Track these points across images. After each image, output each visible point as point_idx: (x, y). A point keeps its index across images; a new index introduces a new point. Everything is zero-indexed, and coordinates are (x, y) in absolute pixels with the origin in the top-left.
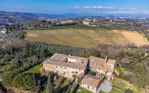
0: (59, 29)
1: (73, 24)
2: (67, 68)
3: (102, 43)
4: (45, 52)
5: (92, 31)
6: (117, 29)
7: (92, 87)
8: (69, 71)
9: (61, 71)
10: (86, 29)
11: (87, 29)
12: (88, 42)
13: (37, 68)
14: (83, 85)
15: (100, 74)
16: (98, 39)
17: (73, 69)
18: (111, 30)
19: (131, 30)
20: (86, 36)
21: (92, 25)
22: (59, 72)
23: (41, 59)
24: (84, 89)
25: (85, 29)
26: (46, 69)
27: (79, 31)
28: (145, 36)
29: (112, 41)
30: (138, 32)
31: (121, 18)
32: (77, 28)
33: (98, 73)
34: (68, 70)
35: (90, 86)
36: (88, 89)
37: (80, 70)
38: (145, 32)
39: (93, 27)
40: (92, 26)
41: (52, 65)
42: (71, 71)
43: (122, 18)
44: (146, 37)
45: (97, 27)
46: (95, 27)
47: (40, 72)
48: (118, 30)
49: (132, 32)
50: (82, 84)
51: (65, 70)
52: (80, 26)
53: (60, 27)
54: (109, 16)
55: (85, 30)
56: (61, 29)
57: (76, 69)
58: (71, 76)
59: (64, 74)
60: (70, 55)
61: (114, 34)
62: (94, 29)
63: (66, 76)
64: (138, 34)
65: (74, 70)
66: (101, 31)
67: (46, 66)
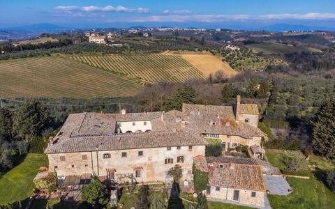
0: (26, 56)
1: (64, 44)
2: (144, 150)
3: (148, 82)
4: (32, 114)
5: (118, 58)
6: (171, 50)
7: (249, 193)
8: (154, 160)
9: (125, 169)
10: (101, 54)
11: (104, 54)
12: (116, 83)
13: (16, 179)
14: (217, 192)
15: (230, 149)
16: (138, 74)
17: (169, 148)
18: (158, 52)
19: (196, 49)
20: (108, 70)
21: (113, 43)
22: (119, 171)
23: (19, 143)
24: (225, 204)
25: (98, 53)
26: (62, 174)
27: (85, 59)
28: (224, 58)
29: (168, 76)
30: (211, 52)
31: (160, 30)
32: (77, 53)
33: (224, 145)
34: (150, 160)
35: (242, 192)
36: (235, 202)
37: (190, 147)
38: (222, 51)
39: (117, 48)
40: (115, 46)
41: (88, 154)
42: (163, 160)
43: (163, 29)
44: (227, 61)
45: (125, 47)
46: (121, 48)
47: (38, 191)
48: (172, 52)
49: (199, 54)
50: (213, 190)
51: (140, 161)
52: (84, 46)
53: (29, 52)
54: (136, 28)
55: (99, 55)
56: (31, 56)
57: (179, 147)
58: (161, 175)
59: (138, 174)
60: (123, 112)
61: (168, 60)
62: (120, 53)
63: (144, 179)
64: (211, 56)
65: (174, 153)
66: (138, 57)
67: (61, 164)
